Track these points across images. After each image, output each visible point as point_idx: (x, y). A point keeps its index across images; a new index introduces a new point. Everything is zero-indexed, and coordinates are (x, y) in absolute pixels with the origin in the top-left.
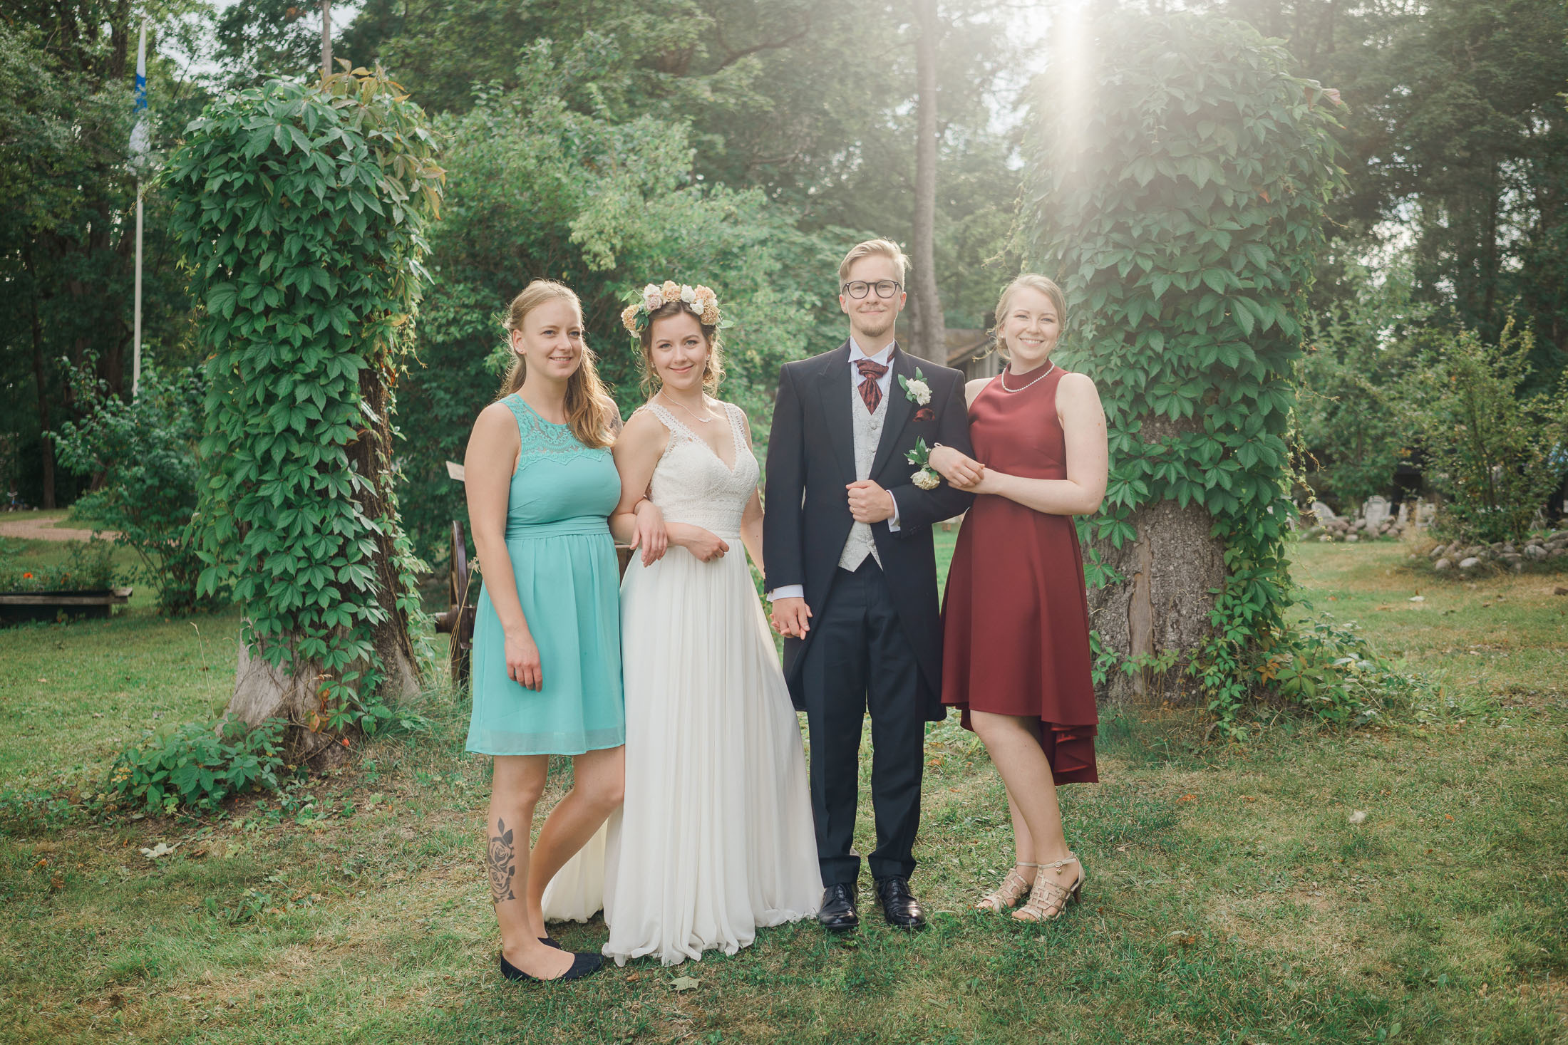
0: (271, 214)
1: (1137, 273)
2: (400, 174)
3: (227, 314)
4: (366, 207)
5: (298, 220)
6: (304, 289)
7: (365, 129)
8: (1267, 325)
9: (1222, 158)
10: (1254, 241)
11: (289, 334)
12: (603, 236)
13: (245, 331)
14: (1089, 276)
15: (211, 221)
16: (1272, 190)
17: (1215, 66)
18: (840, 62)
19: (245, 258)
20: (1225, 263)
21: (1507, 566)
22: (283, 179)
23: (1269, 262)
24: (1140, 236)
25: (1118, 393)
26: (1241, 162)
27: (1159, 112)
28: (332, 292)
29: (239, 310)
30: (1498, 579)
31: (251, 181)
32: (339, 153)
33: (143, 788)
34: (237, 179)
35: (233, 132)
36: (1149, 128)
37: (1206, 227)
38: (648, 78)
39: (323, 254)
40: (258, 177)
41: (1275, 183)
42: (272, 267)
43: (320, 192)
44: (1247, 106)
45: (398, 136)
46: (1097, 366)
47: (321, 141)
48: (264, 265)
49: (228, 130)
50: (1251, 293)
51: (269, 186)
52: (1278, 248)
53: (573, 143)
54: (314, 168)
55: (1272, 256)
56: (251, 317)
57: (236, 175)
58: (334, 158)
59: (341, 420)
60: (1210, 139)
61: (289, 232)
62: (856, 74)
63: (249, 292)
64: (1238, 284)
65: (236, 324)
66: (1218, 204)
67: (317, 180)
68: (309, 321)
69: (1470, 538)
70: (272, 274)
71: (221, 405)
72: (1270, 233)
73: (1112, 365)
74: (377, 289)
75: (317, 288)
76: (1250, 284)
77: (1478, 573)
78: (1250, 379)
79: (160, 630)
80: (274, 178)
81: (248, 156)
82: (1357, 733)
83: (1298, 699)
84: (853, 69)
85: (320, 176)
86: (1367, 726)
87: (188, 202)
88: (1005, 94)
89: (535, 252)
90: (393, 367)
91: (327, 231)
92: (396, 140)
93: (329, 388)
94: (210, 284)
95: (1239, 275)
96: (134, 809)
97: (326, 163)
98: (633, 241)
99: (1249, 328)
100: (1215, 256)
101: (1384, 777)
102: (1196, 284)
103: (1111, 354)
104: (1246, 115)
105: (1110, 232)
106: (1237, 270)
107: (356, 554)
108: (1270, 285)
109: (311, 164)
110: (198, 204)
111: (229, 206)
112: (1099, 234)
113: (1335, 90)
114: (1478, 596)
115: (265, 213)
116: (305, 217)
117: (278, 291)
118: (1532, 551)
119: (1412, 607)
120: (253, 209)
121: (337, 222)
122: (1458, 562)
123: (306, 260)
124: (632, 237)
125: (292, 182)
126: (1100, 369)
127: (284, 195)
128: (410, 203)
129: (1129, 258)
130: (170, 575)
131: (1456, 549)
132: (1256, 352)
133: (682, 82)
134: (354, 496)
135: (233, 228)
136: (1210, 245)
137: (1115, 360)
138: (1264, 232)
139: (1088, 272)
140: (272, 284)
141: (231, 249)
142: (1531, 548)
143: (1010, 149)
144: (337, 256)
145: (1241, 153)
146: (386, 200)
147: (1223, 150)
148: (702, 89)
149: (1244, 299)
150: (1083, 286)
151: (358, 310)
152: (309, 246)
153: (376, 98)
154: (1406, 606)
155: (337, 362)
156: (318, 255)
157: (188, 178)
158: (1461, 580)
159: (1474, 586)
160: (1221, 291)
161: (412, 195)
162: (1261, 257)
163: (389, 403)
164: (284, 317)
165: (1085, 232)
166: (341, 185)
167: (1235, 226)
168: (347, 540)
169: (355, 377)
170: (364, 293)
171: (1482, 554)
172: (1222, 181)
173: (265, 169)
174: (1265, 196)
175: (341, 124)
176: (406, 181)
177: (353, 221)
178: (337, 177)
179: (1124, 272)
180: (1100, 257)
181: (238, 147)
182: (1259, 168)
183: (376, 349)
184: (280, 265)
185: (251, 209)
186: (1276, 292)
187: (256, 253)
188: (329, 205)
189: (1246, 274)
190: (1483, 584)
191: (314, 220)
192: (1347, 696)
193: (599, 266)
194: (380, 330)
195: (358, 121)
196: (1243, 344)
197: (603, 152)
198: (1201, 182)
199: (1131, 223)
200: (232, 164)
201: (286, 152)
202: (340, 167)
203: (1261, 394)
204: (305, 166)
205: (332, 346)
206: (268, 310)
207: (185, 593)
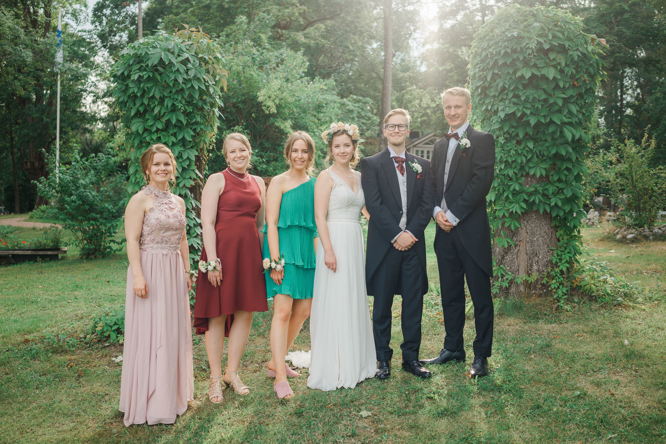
0: (159, 90)
1: (524, 115)
2: (211, 73)
3: (141, 132)
4: (199, 87)
5: (171, 92)
6: (174, 121)
7: (197, 54)
8: (577, 137)
9: (559, 67)
10: (571, 103)
11: (166, 140)
12: (271, 99)
13: (148, 139)
14: (502, 116)
15: (134, 92)
16: (579, 80)
17: (556, 29)
18: (354, 26)
19: (148, 108)
20: (559, 111)
21: (646, 237)
22: (164, 75)
23: (577, 111)
24: (524, 100)
25: (513, 166)
26: (567, 69)
27: (534, 48)
28: (185, 123)
29: (145, 130)
30: (643, 243)
31: (151, 76)
32: (187, 64)
33: (108, 333)
34: (145, 75)
35: (143, 54)
36: (529, 54)
37: (551, 96)
38: (278, 32)
39: (181, 106)
40: (154, 74)
41: (580, 78)
42: (160, 112)
43: (181, 80)
44: (569, 46)
45: (211, 57)
46: (504, 154)
47: (180, 59)
48: (156, 111)
49: (141, 54)
50: (570, 124)
51: (159, 78)
52: (580, 105)
53: (256, 60)
54: (178, 70)
55: (578, 108)
56: (150, 132)
57: (145, 73)
58: (185, 66)
59: (188, 177)
60: (554, 59)
61: (167, 97)
62: (360, 31)
63: (150, 123)
64: (566, 120)
65: (144, 136)
66: (557, 87)
67: (179, 75)
68: (175, 135)
69: (630, 226)
70: (160, 114)
71: (137, 171)
72: (577, 99)
73: (511, 154)
74: (202, 121)
75: (178, 121)
76: (570, 120)
77: (634, 241)
78: (569, 160)
79: (83, 265)
80: (160, 74)
81: (150, 65)
82: (615, 308)
83: (589, 294)
84: (359, 29)
85: (180, 73)
86: (619, 304)
87: (122, 84)
88: (419, 39)
89: (241, 106)
90: (206, 155)
91: (183, 97)
92: (210, 59)
93: (183, 163)
94: (133, 118)
95: (565, 116)
96: (104, 341)
97: (182, 68)
98: (282, 101)
99: (570, 138)
100: (556, 108)
101: (633, 326)
102: (548, 120)
103: (511, 149)
104: (569, 49)
105: (512, 98)
106: (564, 114)
107: (194, 233)
108: (577, 121)
109: (176, 69)
110: (127, 85)
111: (142, 86)
112: (506, 99)
113: (604, 39)
114: (636, 250)
115: (157, 89)
116: (174, 91)
117: (162, 122)
118: (657, 231)
119: (611, 255)
120: (152, 87)
121: (187, 93)
122: (626, 236)
123: (174, 109)
124: (282, 99)
125: (168, 76)
126: (506, 156)
127: (165, 81)
128: (215, 85)
129: (521, 109)
130: (85, 242)
131: (625, 231)
132: (573, 149)
133: (292, 34)
134: (193, 209)
135: (143, 96)
136: (555, 103)
137: (513, 152)
138: (575, 99)
139: (502, 115)
140: (159, 119)
141: (142, 104)
142: (656, 230)
143: (421, 63)
144: (187, 107)
145: (566, 65)
146: (207, 84)
147: (559, 64)
148: (300, 37)
149: (568, 127)
150: (500, 121)
151: (194, 130)
152: (175, 103)
153: (201, 41)
154: (608, 255)
155: (186, 152)
156: (179, 107)
157: (123, 74)
158: (628, 243)
159: (634, 246)
160: (559, 123)
161: (216, 82)
162: (574, 109)
163: (205, 169)
164: (164, 133)
165: (500, 98)
166: (188, 77)
167: (564, 96)
169: (193, 159)
170: (197, 123)
171: (636, 232)
172: (559, 77)
173: (157, 70)
174: (576, 83)
175: (187, 51)
176: (214, 76)
177: (193, 93)
178: (187, 73)
179: (519, 115)
180: (507, 108)
181: (145, 61)
182: (574, 72)
183: (201, 147)
184: (163, 111)
185: (151, 87)
186: (580, 124)
187: (152, 106)
188: (184, 86)
189: (568, 116)
190: (637, 245)
191: (177, 92)
192: (610, 292)
193: (270, 111)
194: (203, 139)
195: (194, 51)
196: (567, 145)
197: (267, 64)
198: (551, 77)
199: (521, 94)
200: (142, 68)
201: (167, 63)
202: (188, 70)
203: (573, 166)
204: (174, 69)
205: (184, 146)
206: (158, 130)
207: (92, 249)
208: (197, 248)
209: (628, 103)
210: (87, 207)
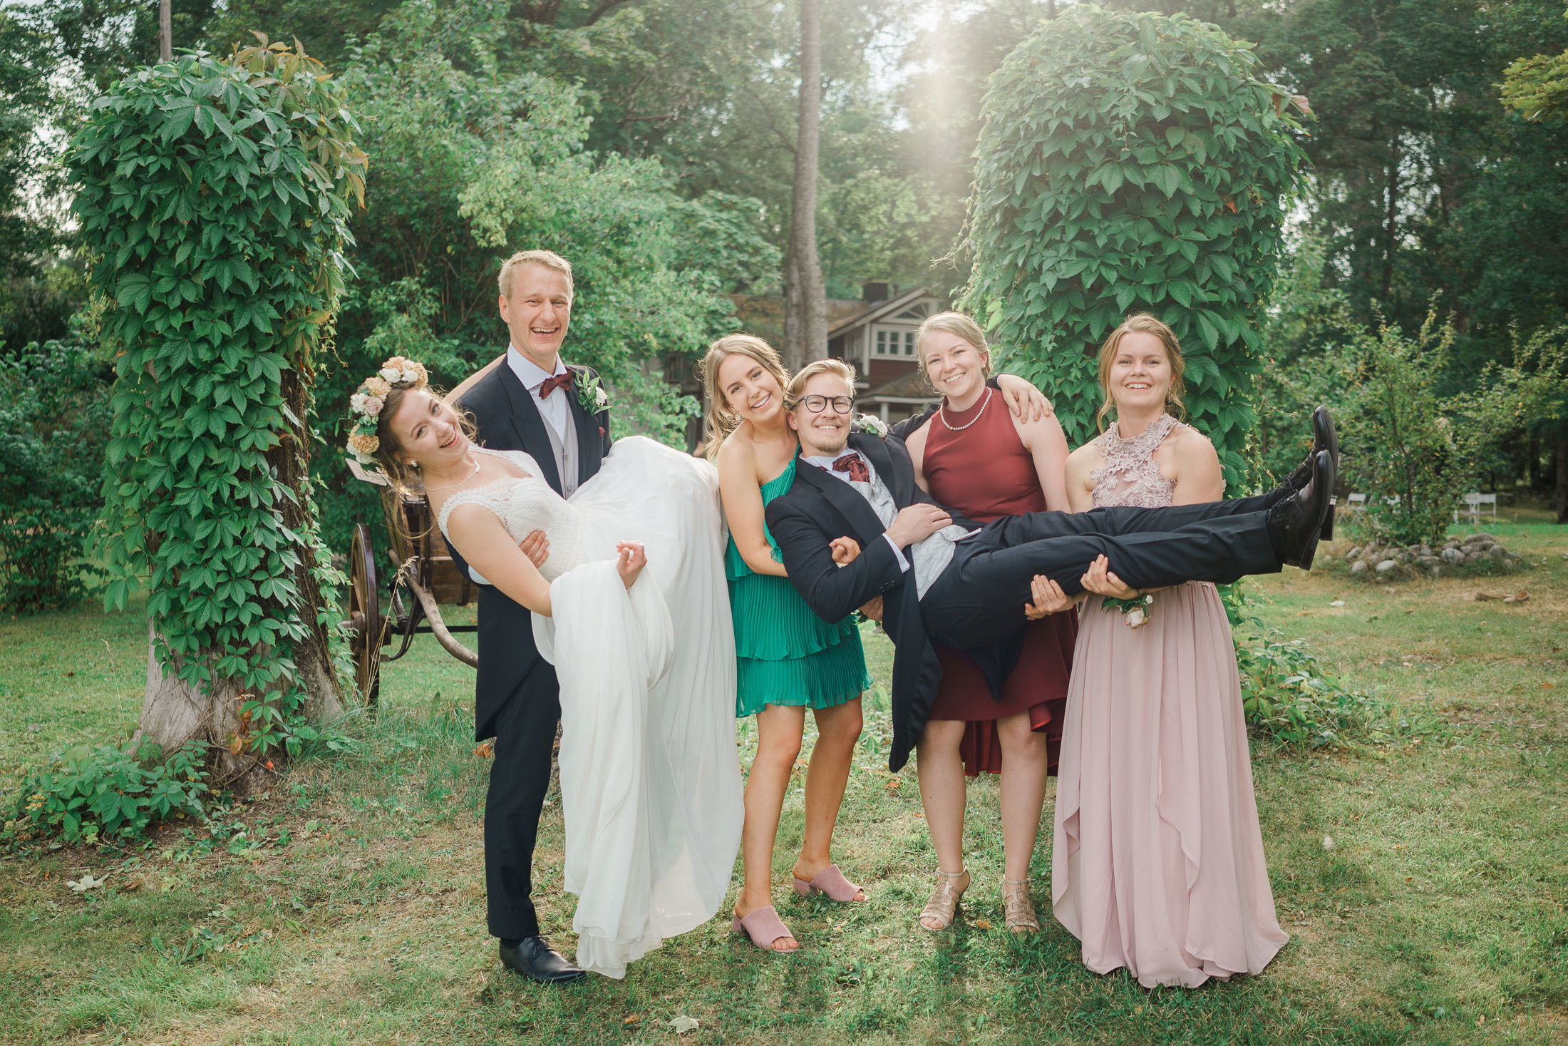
0: (189, 202)
1: (1101, 283)
2: (324, 160)
3: (141, 309)
4: (291, 197)
5: (218, 209)
6: (226, 284)
7: (287, 110)
8: (1232, 340)
9: (1191, 167)
10: (1217, 253)
11: (207, 331)
12: (493, 210)
13: (160, 327)
14: (1050, 287)
15: (123, 208)
16: (1239, 199)
17: (1186, 70)
18: (721, 14)
19: (160, 250)
20: (1191, 275)
21: (1424, 569)
22: (202, 164)
23: (1234, 274)
24: (1104, 246)
25: (1077, 407)
26: (1210, 171)
27: (1129, 117)
28: (254, 287)
29: (153, 304)
30: (1416, 583)
31: (168, 166)
32: (263, 137)
33: (60, 816)
34: (152, 163)
35: (148, 112)
36: (1118, 134)
37: (1171, 236)
38: (522, 29)
39: (245, 247)
40: (175, 162)
41: (1242, 193)
42: (189, 259)
43: (243, 180)
44: (1217, 113)
45: (322, 119)
46: (1055, 378)
47: (243, 124)
48: (181, 256)
49: (142, 110)
50: (1215, 306)
51: (187, 172)
52: (1243, 259)
53: (457, 105)
54: (237, 152)
55: (1236, 267)
56: (167, 312)
57: (151, 159)
58: (256, 141)
59: (262, 424)
60: (1179, 147)
61: (208, 222)
62: (738, 26)
63: (165, 286)
64: (1204, 297)
65: (150, 318)
66: (1185, 213)
67: (240, 167)
68: (228, 318)
69: (1387, 540)
70: (189, 265)
71: (132, 407)
72: (1235, 245)
73: (1072, 378)
74: (300, 284)
75: (237, 282)
76: (1215, 297)
77: (1395, 576)
78: (1212, 394)
80: (192, 163)
81: (164, 139)
82: (1316, 754)
83: (1256, 719)
84: (734, 21)
85: (243, 162)
87: (94, 185)
89: (417, 224)
90: (312, 366)
91: (249, 223)
92: (321, 124)
93: (249, 390)
94: (120, 272)
95: (1203, 287)
96: (50, 838)
97: (248, 149)
98: (524, 215)
99: (1213, 344)
100: (1182, 267)
101: (1352, 801)
102: (1161, 296)
103: (1071, 366)
104: (1216, 122)
105: (1074, 240)
106: (1202, 282)
107: (278, 568)
108: (1234, 298)
109: (232, 150)
110: (107, 189)
111: (143, 192)
112: (1061, 241)
113: (1303, 98)
114: (1397, 601)
115: (183, 201)
116: (226, 206)
117: (196, 285)
118: (1450, 554)
119: (1334, 612)
120: (169, 196)
121: (260, 212)
122: (1375, 564)
123: (226, 253)
124: (522, 210)
125: (212, 169)
126: (1059, 381)
127: (204, 182)
128: (334, 191)
129: (1094, 268)
131: (1373, 551)
132: (1221, 367)
133: (560, 34)
134: (276, 505)
135: (146, 217)
136: (1179, 256)
137: (1075, 373)
138: (1230, 243)
139: (1050, 281)
140: (188, 277)
141: (145, 238)
142: (1449, 551)
143: (895, 110)
144: (260, 249)
145: (1209, 161)
146: (311, 189)
147: (1192, 158)
148: (580, 42)
149: (1210, 313)
150: (1044, 295)
151: (280, 307)
152: (230, 237)
153: (298, 76)
154: (1326, 612)
155: (257, 362)
156: (240, 247)
157: (96, 159)
158: (1378, 583)
159: (1392, 590)
160: (1187, 305)
161: (336, 182)
162: (1226, 269)
163: (308, 402)
164: (202, 313)
165: (1047, 238)
166: (264, 172)
167: (1201, 237)
168: (268, 552)
169: (277, 378)
170: (286, 288)
171: (1399, 556)
172: (1190, 190)
173: (183, 153)
174: (1232, 206)
175: (262, 105)
176: (331, 168)
177: (277, 211)
178: (260, 160)
179: (1088, 282)
180: (1063, 265)
181: (152, 128)
182: (1228, 177)
183: (298, 347)
184: (198, 257)
185: (167, 196)
186: (1240, 304)
187: (171, 244)
188: (252, 194)
189: (1210, 286)
190: (1401, 587)
191: (235, 210)
192: (1303, 717)
193: (489, 241)
194: (301, 328)
195: (279, 102)
196: (1206, 359)
197: (487, 114)
198: (1170, 191)
199: (1096, 231)
200: (145, 147)
201: (208, 136)
202: (263, 152)
203: (1222, 409)
204: (227, 151)
205: (252, 345)
206: (184, 306)
207: (32, 588)
208: (286, 604)
209: (1410, 218)
210: (19, 480)
